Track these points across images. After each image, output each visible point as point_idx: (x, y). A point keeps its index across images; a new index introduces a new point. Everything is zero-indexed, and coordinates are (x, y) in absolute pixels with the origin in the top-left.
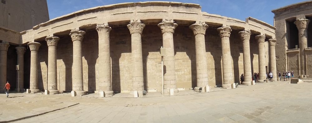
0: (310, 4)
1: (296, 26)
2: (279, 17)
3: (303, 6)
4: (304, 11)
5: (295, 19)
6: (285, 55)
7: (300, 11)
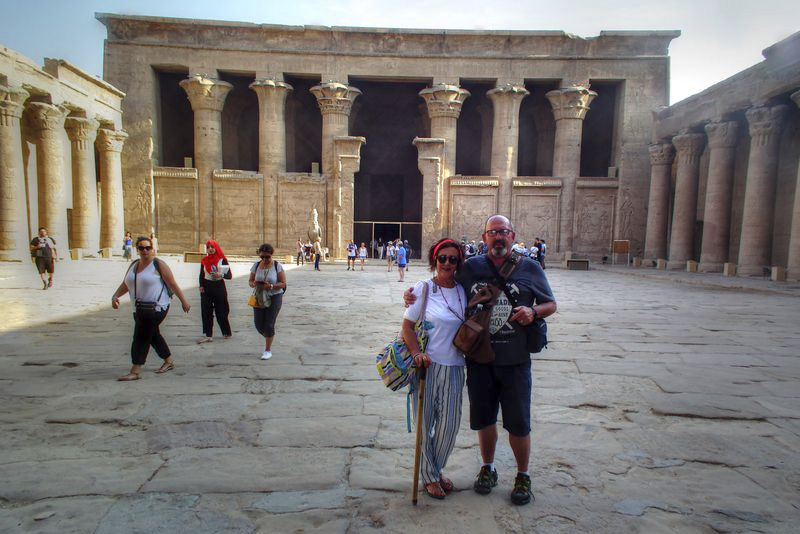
0: (234, 31)
1: (187, 96)
2: (128, 47)
3: (208, 35)
4: (213, 53)
5: (184, 74)
6: (148, 181)
7: (202, 49)
